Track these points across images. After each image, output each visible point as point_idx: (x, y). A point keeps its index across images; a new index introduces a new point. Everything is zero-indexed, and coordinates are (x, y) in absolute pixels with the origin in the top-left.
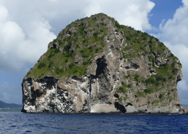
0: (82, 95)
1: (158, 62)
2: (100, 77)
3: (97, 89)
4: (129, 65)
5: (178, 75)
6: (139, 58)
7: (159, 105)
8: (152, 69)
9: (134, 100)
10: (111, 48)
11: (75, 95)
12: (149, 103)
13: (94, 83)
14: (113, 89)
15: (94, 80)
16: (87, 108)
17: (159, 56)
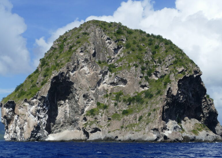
0: (31, 121)
1: (158, 73)
2: (69, 98)
3: (66, 113)
4: (116, 80)
5: (168, 89)
6: (127, 70)
7: (134, 130)
8: (143, 84)
9: (105, 124)
10: (86, 62)
11: (25, 121)
12: (122, 127)
13: (62, 106)
14: (85, 112)
15: (61, 102)
16: (41, 135)
17: (159, 65)
